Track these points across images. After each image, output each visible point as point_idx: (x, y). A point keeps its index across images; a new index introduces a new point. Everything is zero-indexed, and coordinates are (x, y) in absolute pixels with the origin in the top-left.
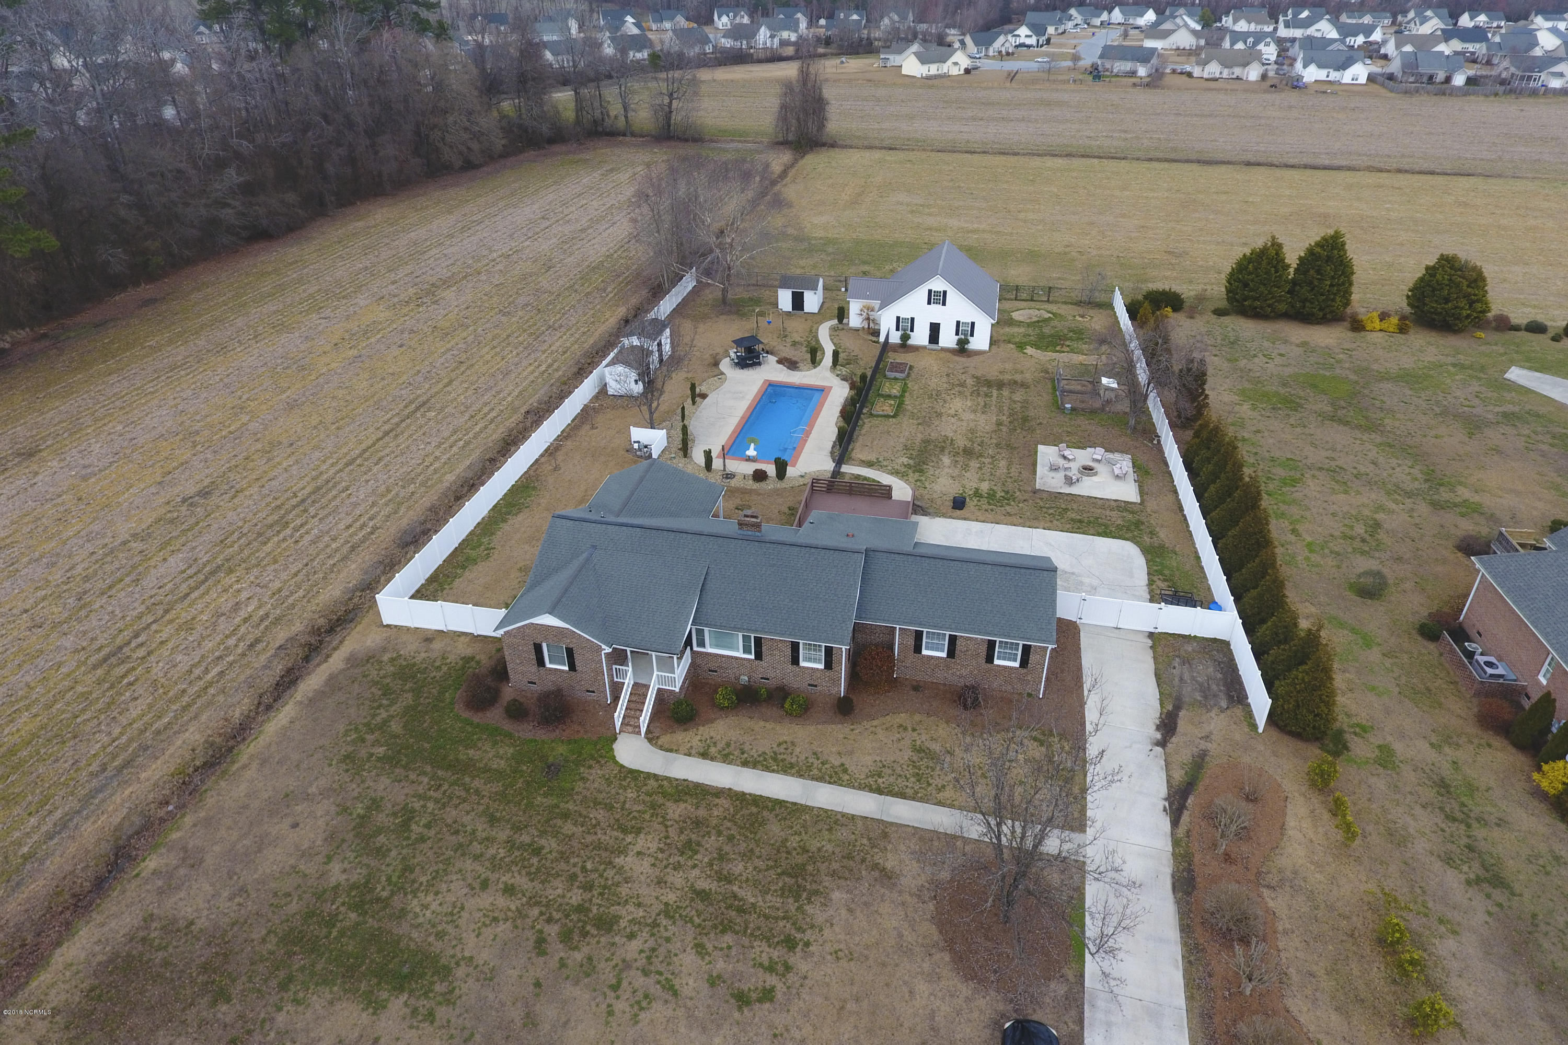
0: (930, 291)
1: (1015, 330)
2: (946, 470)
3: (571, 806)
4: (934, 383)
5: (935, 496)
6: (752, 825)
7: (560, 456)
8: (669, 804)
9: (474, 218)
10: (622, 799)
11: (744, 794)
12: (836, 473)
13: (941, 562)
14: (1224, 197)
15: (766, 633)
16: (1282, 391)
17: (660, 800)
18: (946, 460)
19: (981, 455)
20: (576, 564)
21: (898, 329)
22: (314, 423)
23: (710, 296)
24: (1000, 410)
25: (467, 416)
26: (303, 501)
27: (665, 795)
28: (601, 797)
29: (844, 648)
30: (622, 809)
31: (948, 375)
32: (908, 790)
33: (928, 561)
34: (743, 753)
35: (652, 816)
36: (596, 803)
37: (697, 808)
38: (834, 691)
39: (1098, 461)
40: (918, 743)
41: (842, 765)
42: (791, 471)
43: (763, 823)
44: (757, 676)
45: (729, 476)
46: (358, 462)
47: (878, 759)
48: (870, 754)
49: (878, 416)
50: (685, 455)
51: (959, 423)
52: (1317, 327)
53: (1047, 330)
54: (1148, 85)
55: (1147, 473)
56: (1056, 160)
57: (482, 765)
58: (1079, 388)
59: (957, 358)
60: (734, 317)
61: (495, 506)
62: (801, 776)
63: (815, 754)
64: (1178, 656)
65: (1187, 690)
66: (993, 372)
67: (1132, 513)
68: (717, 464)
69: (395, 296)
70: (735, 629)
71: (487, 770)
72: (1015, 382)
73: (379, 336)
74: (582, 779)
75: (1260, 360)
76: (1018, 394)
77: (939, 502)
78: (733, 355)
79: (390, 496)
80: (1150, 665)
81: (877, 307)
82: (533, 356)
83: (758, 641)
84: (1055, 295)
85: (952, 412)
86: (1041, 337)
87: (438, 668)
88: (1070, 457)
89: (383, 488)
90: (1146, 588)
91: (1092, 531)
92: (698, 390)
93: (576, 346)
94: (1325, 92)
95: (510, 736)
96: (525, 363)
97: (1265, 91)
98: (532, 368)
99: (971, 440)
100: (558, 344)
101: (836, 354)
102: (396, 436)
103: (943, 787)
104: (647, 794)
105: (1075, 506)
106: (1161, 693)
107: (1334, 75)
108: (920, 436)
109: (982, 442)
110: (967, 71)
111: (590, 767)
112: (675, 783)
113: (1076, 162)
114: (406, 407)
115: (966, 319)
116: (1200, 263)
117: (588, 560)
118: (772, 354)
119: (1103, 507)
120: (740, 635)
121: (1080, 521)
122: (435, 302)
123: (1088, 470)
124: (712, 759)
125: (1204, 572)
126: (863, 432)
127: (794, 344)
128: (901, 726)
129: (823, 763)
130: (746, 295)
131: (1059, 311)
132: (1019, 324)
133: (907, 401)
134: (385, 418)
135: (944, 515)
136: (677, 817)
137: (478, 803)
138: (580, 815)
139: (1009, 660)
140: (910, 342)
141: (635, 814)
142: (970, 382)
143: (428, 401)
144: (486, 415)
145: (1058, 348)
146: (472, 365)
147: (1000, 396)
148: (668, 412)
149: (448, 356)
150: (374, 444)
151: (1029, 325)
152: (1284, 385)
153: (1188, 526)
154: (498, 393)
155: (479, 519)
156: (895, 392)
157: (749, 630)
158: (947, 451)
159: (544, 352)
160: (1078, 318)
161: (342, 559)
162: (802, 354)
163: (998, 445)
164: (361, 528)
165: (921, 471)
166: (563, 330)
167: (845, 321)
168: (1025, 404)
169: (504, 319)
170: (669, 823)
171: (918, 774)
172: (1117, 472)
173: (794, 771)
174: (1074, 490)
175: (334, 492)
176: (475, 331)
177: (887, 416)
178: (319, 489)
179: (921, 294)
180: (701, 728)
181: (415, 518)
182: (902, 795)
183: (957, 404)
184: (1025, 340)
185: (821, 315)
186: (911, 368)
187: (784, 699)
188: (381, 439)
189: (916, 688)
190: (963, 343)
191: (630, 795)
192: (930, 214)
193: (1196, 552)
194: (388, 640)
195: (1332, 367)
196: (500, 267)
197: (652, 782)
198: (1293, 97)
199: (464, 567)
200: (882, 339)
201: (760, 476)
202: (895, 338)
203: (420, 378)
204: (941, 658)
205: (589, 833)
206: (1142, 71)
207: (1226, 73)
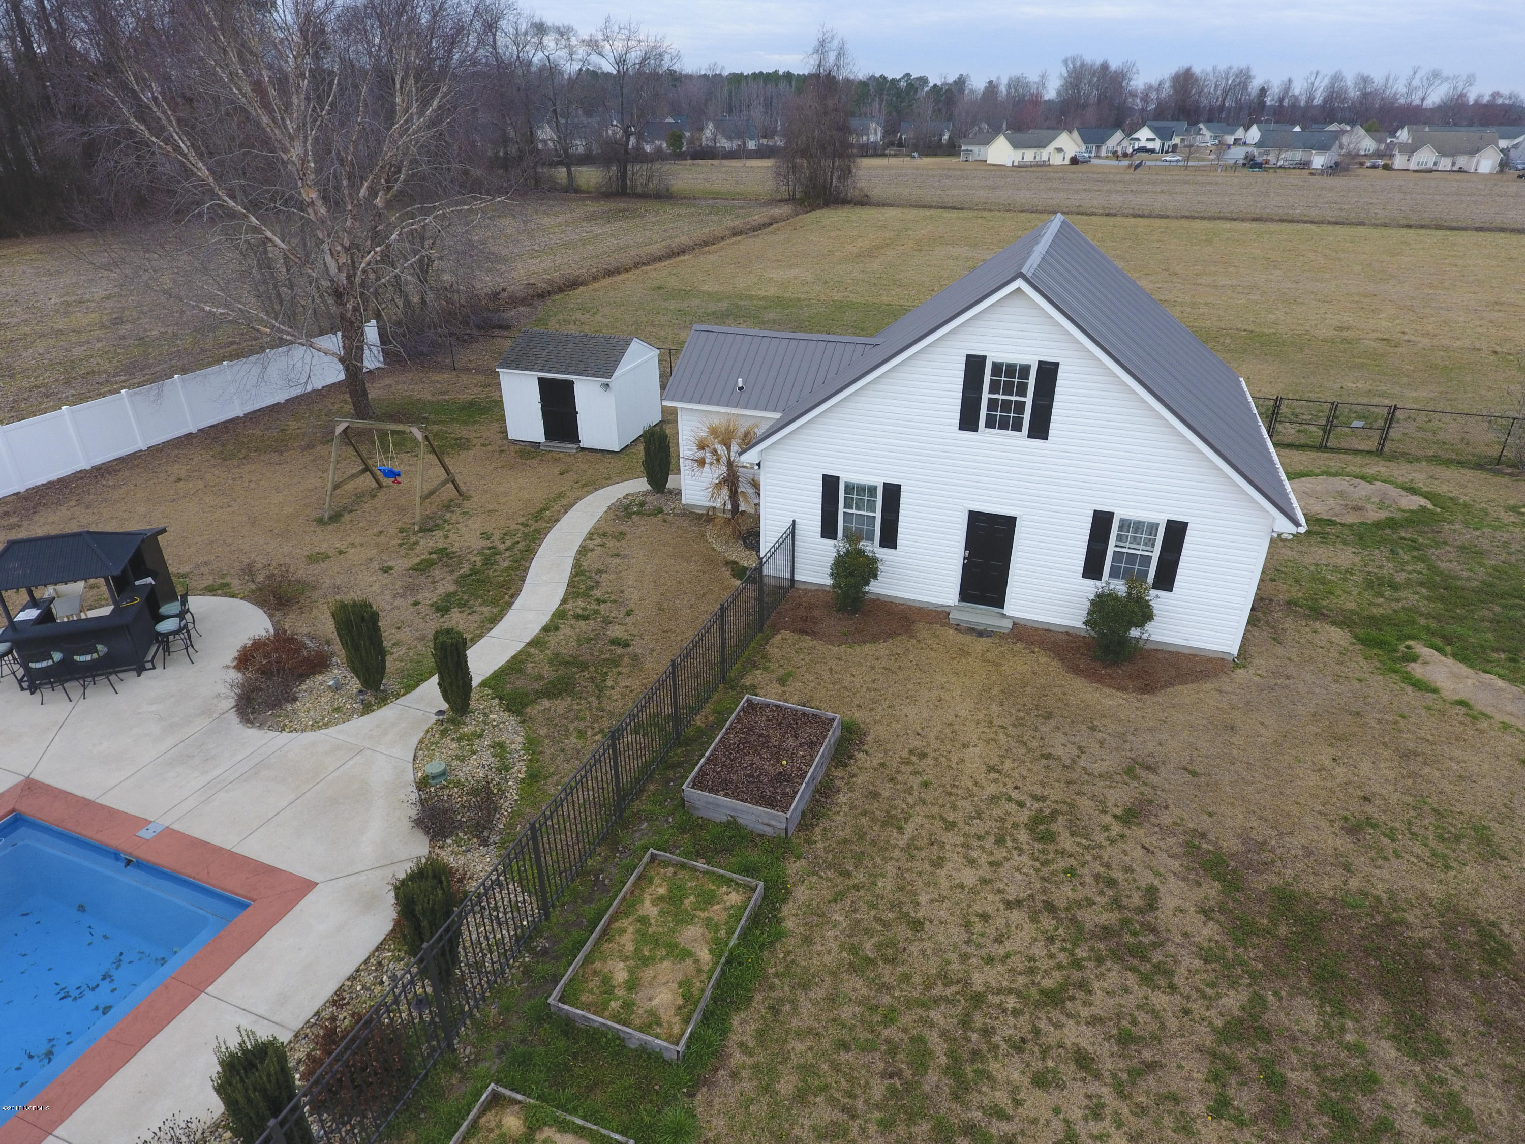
0: (974, 365)
21: (828, 530)
110: (1074, 161)
131: (1449, 490)
140: (879, 587)
206: (1319, 161)
207: (1445, 163)
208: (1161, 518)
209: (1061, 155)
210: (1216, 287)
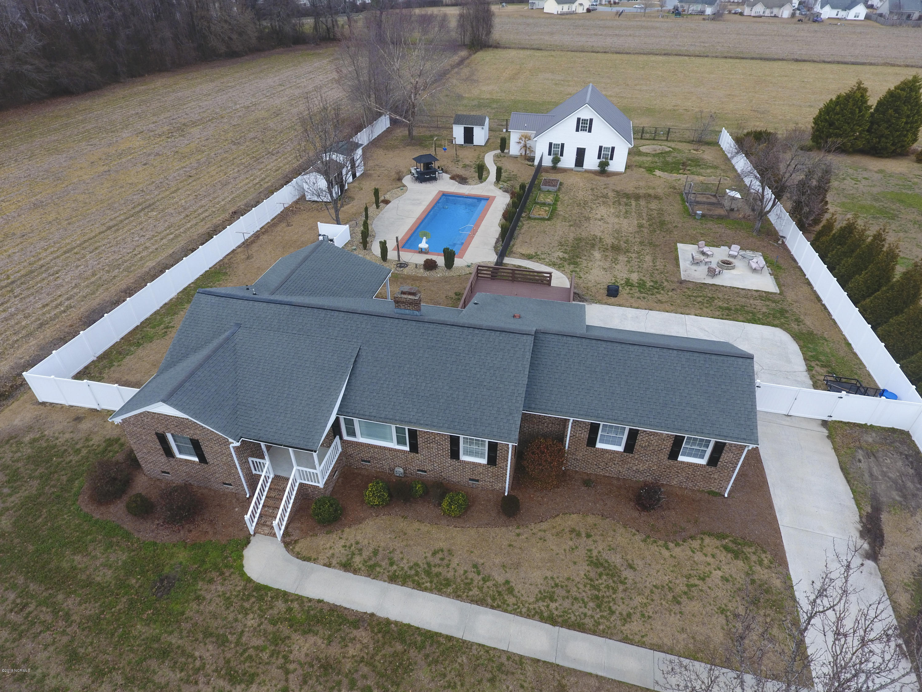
0: (579, 119)
1: (644, 158)
2: (598, 263)
3: (174, 640)
4: (580, 195)
5: (590, 285)
6: (394, 671)
7: (255, 247)
8: (296, 636)
9: (230, 84)
10: (240, 628)
11: (388, 622)
12: (499, 262)
13: (619, 347)
14: (786, 79)
15: (421, 425)
16: (877, 204)
17: (284, 629)
18: (597, 255)
19: (628, 251)
20: (215, 343)
21: (550, 154)
22: (50, 219)
23: (400, 134)
24: (640, 216)
25: (183, 215)
26: (13, 282)
27: (292, 623)
28: (214, 624)
29: (510, 445)
30: (237, 644)
31: (592, 189)
32: (587, 621)
33: (604, 345)
34: (391, 564)
35: (271, 656)
36: (207, 634)
37: (329, 644)
38: (498, 486)
39: (735, 257)
40: (595, 553)
41: (507, 582)
42: (458, 262)
43: (408, 670)
44: (413, 468)
45: (402, 265)
46: (75, 250)
47: (549, 574)
48: (539, 568)
49: (535, 219)
50: (365, 248)
51: (606, 225)
52: (887, 160)
53: (669, 159)
54: (713, 19)
55: (779, 267)
56: (657, 57)
57: (84, 577)
58: (705, 200)
59: (597, 178)
60: (418, 147)
61: (185, 289)
62: (458, 597)
63: (475, 566)
64: (861, 448)
65: (882, 488)
66: (630, 188)
67: (774, 302)
68: (392, 255)
69: (151, 131)
70: (387, 420)
71: (89, 583)
72: (650, 195)
73: (129, 157)
74: (198, 598)
75: (849, 182)
76: (653, 204)
77: (594, 290)
78: (413, 171)
79: (93, 279)
80: (832, 458)
81: (533, 136)
82: (250, 172)
83: (413, 434)
84: (672, 136)
85: (599, 216)
86: (666, 163)
87: (78, 451)
88: (709, 253)
89: (89, 273)
90: (806, 374)
91: (741, 318)
92: (381, 198)
93: (288, 166)
94: (836, 24)
95: (128, 535)
96: (243, 177)
97: (795, 24)
98: (247, 181)
99: (617, 238)
100: (272, 165)
101: (499, 171)
102: (118, 230)
103: (629, 615)
104: (274, 622)
105: (720, 296)
106: (853, 491)
107: (842, 14)
108: (572, 236)
109: (627, 240)
110: (589, 10)
111: (211, 581)
112: (307, 605)
113: (672, 58)
114: (133, 208)
115: (607, 144)
116: (780, 117)
117: (228, 339)
118: (446, 172)
119: (746, 297)
120: (393, 427)
121: (729, 309)
122: (183, 136)
123: (727, 264)
124: (356, 572)
125: (859, 359)
126: (523, 231)
127: (465, 166)
128: (572, 531)
129: (485, 580)
130: (428, 133)
131: (677, 147)
132: (647, 154)
133: (560, 208)
134: (113, 216)
135: (600, 302)
136: (302, 658)
137: (64, 633)
138: (183, 652)
139: (695, 456)
140: (560, 165)
141: (251, 652)
142: (611, 194)
143: (153, 204)
144: (199, 215)
145: (681, 171)
146: (199, 178)
147: (638, 205)
148: (355, 214)
149: (181, 172)
150: (95, 237)
151: (654, 155)
152: (877, 200)
153: (829, 314)
154: (215, 198)
155: (166, 300)
156: (549, 199)
157: (402, 422)
158: (597, 248)
159: (260, 170)
160: (692, 151)
161: (27, 335)
162: (472, 173)
163: (641, 243)
164: (56, 307)
165: (576, 263)
166: (280, 155)
167: (506, 151)
168: (661, 212)
169: (234, 147)
170: (291, 667)
171: (597, 597)
172: (754, 265)
173: (450, 590)
174: (717, 281)
175: (44, 275)
176: (209, 154)
177: (543, 219)
178: (32, 272)
179: (571, 122)
180: (347, 530)
181: (107, 299)
182: (580, 627)
183: (602, 211)
184: (652, 165)
185: (488, 146)
186: (561, 184)
187: (442, 497)
188: (103, 232)
189: (588, 482)
190: (603, 165)
191: (250, 623)
192: (569, 86)
193: (845, 339)
194: (37, 419)
195: (910, 188)
196: (240, 114)
197: (280, 605)
198: (815, 26)
199: (138, 345)
200: (536, 163)
201: (430, 265)
202: (547, 162)
203: (152, 187)
204: (617, 452)
205: (188, 682)
206: (709, 11)
207: (768, 13)
208: (610, 146)
209: (582, 7)
210: (641, 91)
